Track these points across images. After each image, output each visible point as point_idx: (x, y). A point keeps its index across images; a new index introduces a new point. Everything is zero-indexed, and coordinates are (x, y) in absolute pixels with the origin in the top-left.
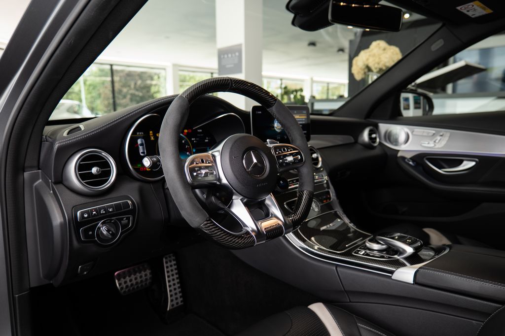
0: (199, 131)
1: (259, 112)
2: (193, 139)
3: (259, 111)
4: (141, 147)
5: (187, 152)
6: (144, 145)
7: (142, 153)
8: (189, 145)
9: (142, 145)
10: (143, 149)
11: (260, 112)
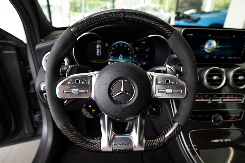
0: (143, 43)
1: (190, 35)
2: (136, 48)
3: (191, 33)
4: (98, 50)
5: (130, 56)
6: (101, 49)
7: (98, 54)
8: (132, 52)
9: (99, 48)
10: (100, 51)
11: (192, 35)
